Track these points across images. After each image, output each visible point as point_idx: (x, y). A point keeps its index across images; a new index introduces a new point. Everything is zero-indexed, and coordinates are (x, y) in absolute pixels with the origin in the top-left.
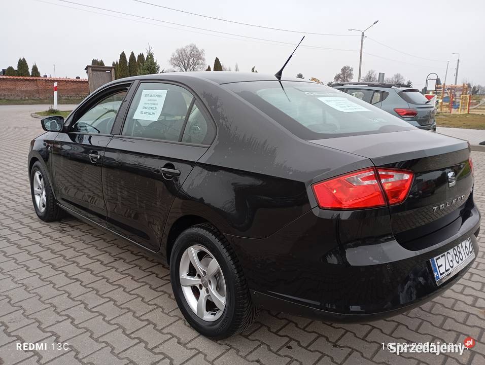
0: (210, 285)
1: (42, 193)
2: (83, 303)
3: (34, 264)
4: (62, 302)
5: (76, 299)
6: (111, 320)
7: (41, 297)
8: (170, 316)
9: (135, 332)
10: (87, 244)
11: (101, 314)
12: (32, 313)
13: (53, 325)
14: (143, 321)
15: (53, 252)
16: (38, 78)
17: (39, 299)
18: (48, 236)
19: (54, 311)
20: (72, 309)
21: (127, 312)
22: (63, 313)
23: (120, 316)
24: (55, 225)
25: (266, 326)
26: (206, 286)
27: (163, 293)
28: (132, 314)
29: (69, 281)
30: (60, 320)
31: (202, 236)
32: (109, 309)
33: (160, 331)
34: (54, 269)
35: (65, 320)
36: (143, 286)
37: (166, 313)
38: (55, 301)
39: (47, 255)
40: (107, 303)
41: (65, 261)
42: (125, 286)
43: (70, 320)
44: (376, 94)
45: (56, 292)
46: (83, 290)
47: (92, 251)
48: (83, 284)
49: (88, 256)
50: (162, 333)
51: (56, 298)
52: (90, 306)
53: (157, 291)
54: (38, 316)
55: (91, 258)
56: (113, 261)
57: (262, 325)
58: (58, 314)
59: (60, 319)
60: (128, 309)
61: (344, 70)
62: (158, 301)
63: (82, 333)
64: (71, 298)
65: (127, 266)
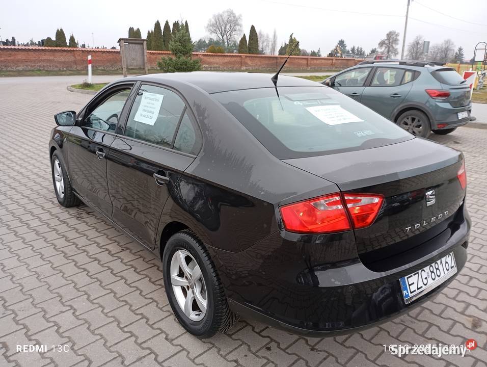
0: (196, 287)
1: (61, 180)
2: (86, 294)
3: (49, 252)
4: (68, 292)
5: (80, 289)
6: (108, 312)
7: (50, 286)
8: (163, 311)
9: (128, 325)
10: (99, 232)
11: (101, 306)
12: (39, 302)
13: (57, 315)
14: (137, 314)
15: (67, 240)
16: (75, 49)
17: (48, 289)
18: (65, 222)
19: (59, 301)
20: (76, 299)
21: (125, 305)
22: (68, 303)
23: (118, 308)
24: (73, 211)
25: (251, 325)
26: (193, 288)
27: (160, 287)
28: (129, 307)
29: (77, 270)
30: (64, 311)
31: (187, 243)
32: (109, 302)
33: (151, 326)
34: (66, 258)
35: (68, 310)
36: (143, 278)
37: (159, 308)
38: (62, 291)
39: (61, 243)
40: (108, 295)
41: (77, 250)
42: (127, 278)
43: (72, 311)
44: (407, 73)
45: (64, 282)
46: (88, 280)
47: (102, 240)
48: (90, 274)
49: (98, 244)
50: (153, 328)
51: (63, 288)
52: (92, 298)
53: (155, 284)
54: (44, 305)
55: (101, 247)
56: (120, 251)
57: (248, 324)
58: (63, 304)
59: (64, 309)
60: (126, 301)
61: (390, 35)
62: (155, 296)
63: (81, 325)
64: (76, 289)
65: (133, 257)
